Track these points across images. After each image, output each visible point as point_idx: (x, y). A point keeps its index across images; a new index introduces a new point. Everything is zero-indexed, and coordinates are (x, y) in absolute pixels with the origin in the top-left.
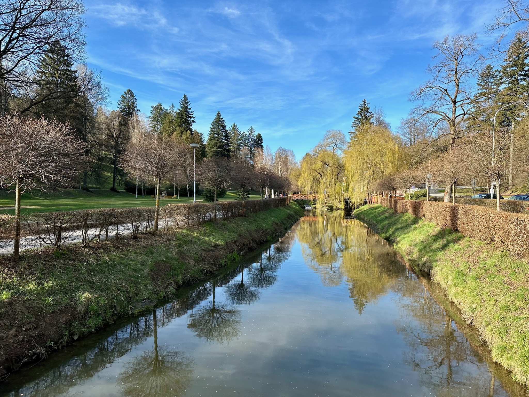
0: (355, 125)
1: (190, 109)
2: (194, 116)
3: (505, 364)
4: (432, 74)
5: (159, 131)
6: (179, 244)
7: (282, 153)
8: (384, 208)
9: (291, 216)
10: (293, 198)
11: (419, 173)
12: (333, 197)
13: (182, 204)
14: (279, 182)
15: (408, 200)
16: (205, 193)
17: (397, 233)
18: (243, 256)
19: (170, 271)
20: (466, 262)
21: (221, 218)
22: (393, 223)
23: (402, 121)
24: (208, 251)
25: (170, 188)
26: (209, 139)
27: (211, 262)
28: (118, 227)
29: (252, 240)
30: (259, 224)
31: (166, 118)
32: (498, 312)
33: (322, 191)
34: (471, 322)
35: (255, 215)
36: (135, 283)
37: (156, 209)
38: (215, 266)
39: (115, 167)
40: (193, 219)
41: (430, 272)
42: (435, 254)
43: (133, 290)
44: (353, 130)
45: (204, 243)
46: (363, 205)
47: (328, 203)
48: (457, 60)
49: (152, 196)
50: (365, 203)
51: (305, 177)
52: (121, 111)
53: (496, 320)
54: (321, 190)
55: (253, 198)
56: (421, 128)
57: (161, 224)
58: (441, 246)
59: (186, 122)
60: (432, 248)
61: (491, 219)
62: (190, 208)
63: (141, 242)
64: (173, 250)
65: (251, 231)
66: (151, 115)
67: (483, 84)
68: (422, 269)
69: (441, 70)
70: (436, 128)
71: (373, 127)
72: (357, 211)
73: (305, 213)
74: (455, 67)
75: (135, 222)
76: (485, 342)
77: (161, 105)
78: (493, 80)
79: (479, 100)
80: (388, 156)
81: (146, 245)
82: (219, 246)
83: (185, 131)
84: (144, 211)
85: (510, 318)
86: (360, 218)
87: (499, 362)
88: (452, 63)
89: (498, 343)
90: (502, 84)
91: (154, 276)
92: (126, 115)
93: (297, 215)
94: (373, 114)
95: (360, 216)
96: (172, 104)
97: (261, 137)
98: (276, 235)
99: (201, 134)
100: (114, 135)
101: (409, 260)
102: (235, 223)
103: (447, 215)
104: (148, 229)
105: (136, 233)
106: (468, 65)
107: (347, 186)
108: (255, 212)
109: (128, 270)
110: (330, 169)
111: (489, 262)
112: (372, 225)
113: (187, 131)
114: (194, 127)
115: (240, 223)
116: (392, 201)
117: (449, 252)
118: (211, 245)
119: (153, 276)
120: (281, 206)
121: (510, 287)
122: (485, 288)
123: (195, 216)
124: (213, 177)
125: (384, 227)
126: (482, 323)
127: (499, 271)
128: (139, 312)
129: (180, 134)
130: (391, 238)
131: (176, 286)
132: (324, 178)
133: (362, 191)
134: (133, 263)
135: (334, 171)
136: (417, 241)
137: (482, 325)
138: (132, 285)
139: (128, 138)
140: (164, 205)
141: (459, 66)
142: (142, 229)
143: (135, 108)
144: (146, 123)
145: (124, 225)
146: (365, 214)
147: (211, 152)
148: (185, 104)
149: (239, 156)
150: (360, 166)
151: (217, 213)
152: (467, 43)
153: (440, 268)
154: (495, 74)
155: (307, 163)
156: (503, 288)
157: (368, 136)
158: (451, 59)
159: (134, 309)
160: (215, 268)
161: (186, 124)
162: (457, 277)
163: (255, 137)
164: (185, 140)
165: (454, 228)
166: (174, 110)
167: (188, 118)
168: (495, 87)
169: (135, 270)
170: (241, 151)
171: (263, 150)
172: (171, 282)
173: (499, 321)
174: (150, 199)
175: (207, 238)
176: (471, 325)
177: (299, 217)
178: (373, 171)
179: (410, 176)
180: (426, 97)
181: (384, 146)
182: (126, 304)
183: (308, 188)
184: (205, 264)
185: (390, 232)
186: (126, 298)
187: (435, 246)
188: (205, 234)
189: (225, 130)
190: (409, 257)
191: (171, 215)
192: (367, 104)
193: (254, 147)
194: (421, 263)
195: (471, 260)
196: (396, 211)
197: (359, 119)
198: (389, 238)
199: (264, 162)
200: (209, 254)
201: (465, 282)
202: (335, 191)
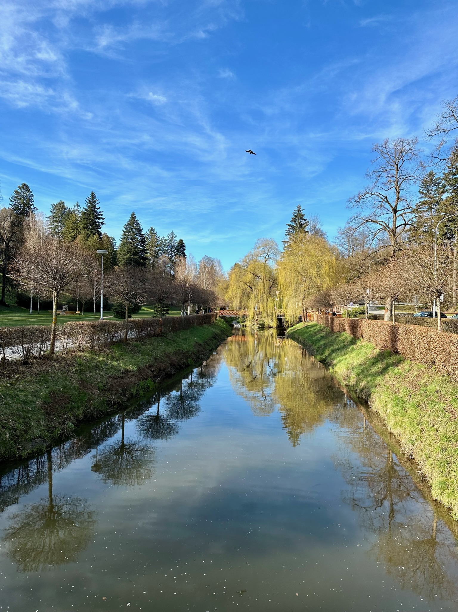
0: (288, 234)
1: (99, 208)
2: (103, 217)
3: (446, 501)
4: (372, 180)
5: (60, 234)
6: (80, 370)
7: (208, 263)
8: (321, 327)
9: (217, 335)
10: (220, 314)
11: (357, 288)
12: (265, 314)
13: (86, 322)
14: (203, 296)
15: (345, 319)
16: (115, 309)
17: (334, 355)
18: (159, 383)
19: (69, 403)
20: (406, 388)
21: (133, 338)
22: (329, 344)
23: (339, 230)
24: (117, 378)
25: (72, 302)
26: (121, 244)
27: (119, 391)
28: (5, 350)
29: (171, 365)
30: (179, 344)
31: (69, 218)
32: (438, 444)
33: (252, 307)
34: (411, 455)
35: (174, 334)
36: (24, 418)
37: (53, 328)
38: (125, 396)
39: (4, 275)
40: (98, 339)
41: (368, 399)
42: (374, 379)
43: (22, 427)
44: (287, 238)
45: (112, 368)
46: (298, 323)
47: (259, 321)
48: (397, 165)
49: (50, 311)
50: (300, 321)
51: (233, 290)
52: (13, 208)
53: (436, 453)
54: (251, 305)
55: (174, 314)
56: (361, 238)
57: (59, 346)
58: (380, 370)
59: (93, 224)
60: (371, 372)
61: (432, 340)
62: (95, 327)
63: (33, 368)
64: (72, 378)
65: (169, 354)
66: (51, 215)
67: (425, 192)
68: (360, 396)
69: (381, 176)
70: (376, 239)
71: (309, 236)
72: (291, 330)
73: (234, 332)
74: (395, 172)
75: (26, 344)
76: (425, 477)
77: (63, 203)
78: (436, 188)
79: (421, 210)
80: (325, 269)
81: (39, 372)
82: (130, 371)
83: (92, 234)
84: (37, 330)
85: (451, 450)
86: (294, 338)
87: (439, 500)
88: (392, 168)
89: (438, 479)
90: (444, 193)
91: (49, 409)
92: (20, 214)
93: (224, 334)
94: (308, 222)
95: (295, 335)
96: (77, 203)
97: (184, 243)
98: (198, 358)
99: (111, 238)
100: (5, 238)
101: (346, 385)
102: (150, 344)
103: (387, 336)
104: (42, 352)
105: (27, 356)
106: (409, 171)
107: (280, 301)
108: (175, 331)
109: (15, 402)
110: (262, 282)
111: (430, 388)
112: (306, 345)
113: (94, 234)
114: (103, 230)
115: (156, 344)
116: (328, 319)
117: (388, 377)
118: (120, 370)
119: (46, 409)
120: (205, 324)
121: (452, 416)
122: (426, 417)
123: (101, 336)
124: (124, 289)
125: (319, 347)
126: (422, 455)
127: (440, 397)
128: (29, 454)
129: (86, 238)
130: (327, 361)
131: (75, 421)
132: (255, 292)
133: (297, 307)
134: (23, 393)
135: (266, 284)
136: (354, 364)
137: (422, 459)
138: (21, 421)
139: (22, 242)
140: (63, 322)
141: (400, 172)
142: (34, 353)
143: (31, 205)
144: (44, 224)
145: (12, 347)
146: (300, 333)
147: (124, 259)
148: (93, 202)
149: (157, 265)
150: (294, 278)
151: (129, 333)
152: (407, 147)
153: (379, 395)
154: (438, 182)
155: (236, 275)
156: (444, 416)
157: (303, 247)
158: (391, 164)
159: (22, 450)
160: (124, 398)
161: (93, 226)
162: (397, 405)
163: (177, 244)
164: (92, 245)
165: (394, 350)
166: (80, 209)
167: (96, 219)
168: (438, 195)
169: (25, 402)
170: (160, 259)
171: (185, 258)
172: (70, 417)
173: (439, 454)
174: (47, 316)
175: (115, 363)
176: (410, 459)
177: (226, 336)
178: (309, 285)
179: (347, 291)
180: (364, 204)
181: (320, 257)
182: (13, 444)
183: (236, 304)
184: (112, 394)
185: (326, 354)
186: (13, 436)
187: (374, 370)
188: (113, 358)
189: (141, 234)
190: (346, 383)
191: (70, 334)
192: (302, 210)
193: (176, 255)
194: (358, 389)
195: (412, 386)
196: (333, 330)
197: (293, 227)
198: (325, 360)
199: (186, 272)
200: (117, 382)
201: (405, 410)
202: (267, 307)
